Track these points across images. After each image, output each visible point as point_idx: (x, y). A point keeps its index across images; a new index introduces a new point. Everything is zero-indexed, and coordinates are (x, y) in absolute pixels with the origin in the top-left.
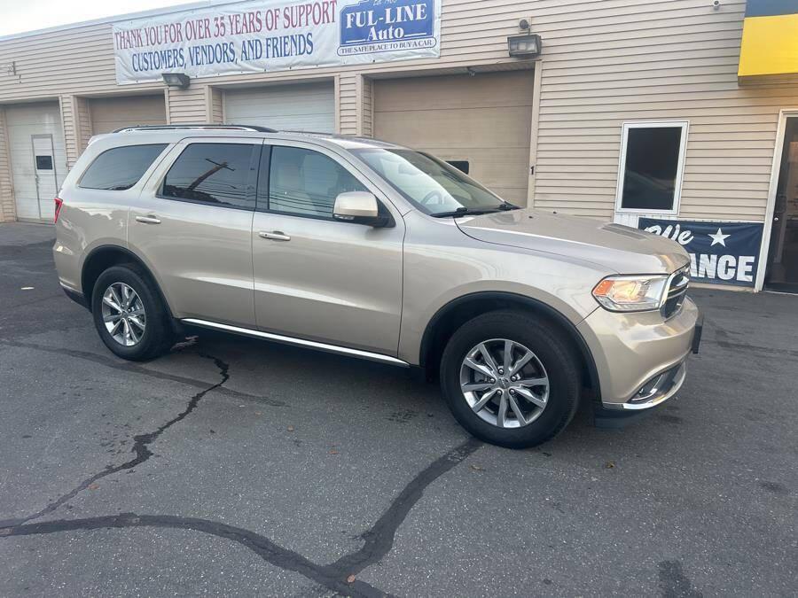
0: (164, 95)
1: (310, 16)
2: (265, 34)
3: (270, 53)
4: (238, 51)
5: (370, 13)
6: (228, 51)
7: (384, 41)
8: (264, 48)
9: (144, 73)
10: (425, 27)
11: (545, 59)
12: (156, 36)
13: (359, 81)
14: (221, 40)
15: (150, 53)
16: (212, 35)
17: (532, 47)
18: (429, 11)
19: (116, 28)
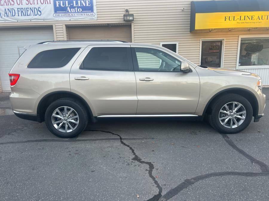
2: (16, 6)
3: (20, 14)
8: (17, 12)
10: (90, 9)
13: (64, 27)
17: (131, 18)
18: (91, 3)
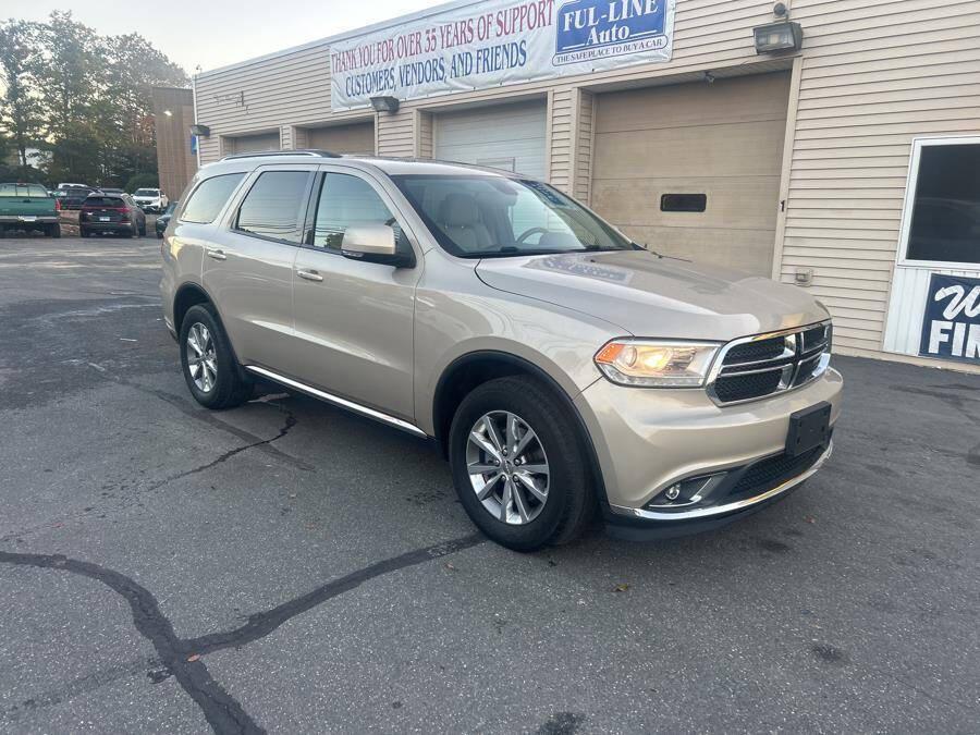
0: (373, 123)
1: (525, 19)
2: (477, 45)
3: (481, 67)
4: (447, 67)
5: (592, 10)
6: (438, 68)
7: (605, 44)
8: (475, 61)
9: (356, 99)
10: (655, 23)
11: (807, 54)
12: (370, 55)
13: (575, 95)
14: (432, 55)
15: (363, 75)
16: (423, 49)
19: (333, 49)
